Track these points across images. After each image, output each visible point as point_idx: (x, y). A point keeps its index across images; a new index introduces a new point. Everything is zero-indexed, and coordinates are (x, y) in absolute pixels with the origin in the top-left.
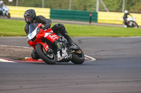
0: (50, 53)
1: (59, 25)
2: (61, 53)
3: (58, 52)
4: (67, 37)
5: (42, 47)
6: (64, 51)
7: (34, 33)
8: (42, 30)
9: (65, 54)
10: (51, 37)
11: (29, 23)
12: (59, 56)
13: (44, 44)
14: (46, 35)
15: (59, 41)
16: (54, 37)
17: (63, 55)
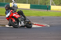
0: (16, 23)
1: (20, 11)
2: (21, 23)
3: (20, 23)
4: (24, 16)
5: (12, 20)
6: (22, 22)
7: (9, 14)
8: (12, 13)
9: (23, 23)
10: (16, 16)
11: (7, 10)
12: (20, 24)
13: (13, 19)
14: (14, 15)
15: (20, 18)
16: (17, 16)
17: (22, 24)
